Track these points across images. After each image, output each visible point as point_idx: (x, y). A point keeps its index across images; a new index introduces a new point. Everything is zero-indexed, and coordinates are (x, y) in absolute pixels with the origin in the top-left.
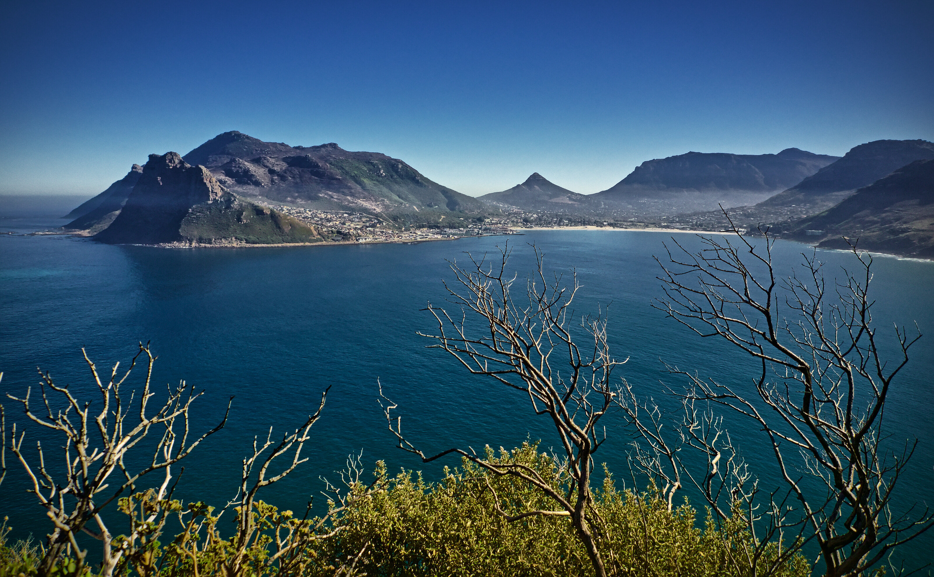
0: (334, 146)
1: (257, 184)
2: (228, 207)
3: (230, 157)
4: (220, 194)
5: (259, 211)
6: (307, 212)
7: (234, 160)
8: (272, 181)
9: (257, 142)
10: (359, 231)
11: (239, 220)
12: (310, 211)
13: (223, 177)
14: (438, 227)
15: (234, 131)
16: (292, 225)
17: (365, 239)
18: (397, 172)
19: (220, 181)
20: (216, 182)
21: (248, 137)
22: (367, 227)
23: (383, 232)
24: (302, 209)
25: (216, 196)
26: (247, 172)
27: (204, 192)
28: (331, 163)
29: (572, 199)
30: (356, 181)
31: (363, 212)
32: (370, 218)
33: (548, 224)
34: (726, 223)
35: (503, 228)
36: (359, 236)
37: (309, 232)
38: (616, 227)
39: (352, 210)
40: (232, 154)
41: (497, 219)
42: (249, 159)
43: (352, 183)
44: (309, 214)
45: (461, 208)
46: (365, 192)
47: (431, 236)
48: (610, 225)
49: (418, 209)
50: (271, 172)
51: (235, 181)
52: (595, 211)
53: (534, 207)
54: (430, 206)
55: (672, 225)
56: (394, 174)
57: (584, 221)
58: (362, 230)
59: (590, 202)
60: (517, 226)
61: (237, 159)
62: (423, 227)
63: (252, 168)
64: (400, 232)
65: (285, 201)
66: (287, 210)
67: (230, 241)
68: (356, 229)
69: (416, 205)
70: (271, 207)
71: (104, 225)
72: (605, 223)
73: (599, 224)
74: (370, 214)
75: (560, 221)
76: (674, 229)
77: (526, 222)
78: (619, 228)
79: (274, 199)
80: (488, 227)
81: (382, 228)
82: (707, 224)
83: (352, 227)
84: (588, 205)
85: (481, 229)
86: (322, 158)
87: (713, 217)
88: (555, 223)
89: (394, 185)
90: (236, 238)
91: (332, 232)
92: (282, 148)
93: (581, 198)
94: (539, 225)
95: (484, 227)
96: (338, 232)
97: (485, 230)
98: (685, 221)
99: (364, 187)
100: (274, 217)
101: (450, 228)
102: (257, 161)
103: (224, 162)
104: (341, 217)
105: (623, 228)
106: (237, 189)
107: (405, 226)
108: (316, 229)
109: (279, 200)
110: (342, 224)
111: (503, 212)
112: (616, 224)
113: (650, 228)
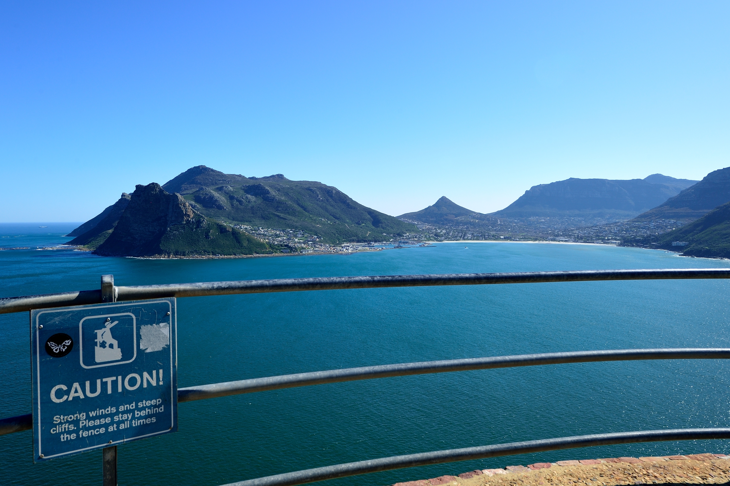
0: (280, 176)
1: (220, 207)
2: (198, 226)
3: (199, 185)
4: (192, 216)
5: (222, 230)
7: (202, 189)
8: (232, 205)
9: (220, 174)
10: (302, 245)
11: (207, 236)
12: (262, 229)
13: (193, 203)
14: (365, 241)
15: (202, 166)
16: (249, 240)
17: (308, 251)
18: (331, 196)
19: (191, 205)
20: (189, 206)
21: (212, 170)
22: (309, 241)
23: (321, 245)
24: (257, 227)
25: (189, 217)
26: (211, 198)
27: (180, 214)
28: (279, 190)
29: (474, 217)
30: (299, 205)
31: (305, 229)
32: (311, 234)
33: (455, 238)
34: (602, 236)
35: (419, 241)
36: (303, 248)
37: (262, 245)
38: (511, 240)
39: (296, 228)
40: (200, 183)
41: (413, 234)
42: (214, 188)
43: (296, 206)
44: (262, 231)
45: (384, 225)
46: (307, 213)
47: (360, 248)
48: (506, 239)
49: (349, 226)
50: (231, 198)
51: (204, 206)
52: (493, 227)
53: (443, 224)
54: (358, 224)
55: (557, 238)
56: (329, 198)
57: (484, 236)
58: (304, 244)
59: (488, 220)
60: (429, 239)
61: (204, 187)
62: (353, 241)
63: (216, 195)
64: (335, 245)
65: (243, 221)
66: (244, 228)
67: (200, 254)
68: (300, 243)
69: (347, 223)
70: (232, 226)
71: (101, 241)
72: (502, 237)
73: (496, 237)
74: (311, 230)
75: (464, 236)
76: (559, 241)
77: (437, 237)
78: (514, 240)
79: (234, 219)
80: (406, 241)
81: (320, 242)
82: (587, 237)
83: (297, 241)
84: (487, 222)
85: (400, 242)
86: (271, 187)
87: (592, 232)
88: (460, 237)
89: (329, 207)
90: (205, 251)
91: (281, 245)
92: (240, 179)
93: (481, 217)
94: (447, 238)
95: (403, 241)
96: (286, 246)
97: (404, 243)
98: (567, 235)
99: (305, 209)
100: (235, 234)
101: (375, 242)
102: (220, 189)
103: (194, 190)
104: (287, 233)
105: (516, 241)
106: (204, 212)
107: (339, 240)
108: (268, 243)
109: (238, 220)
110: (289, 239)
111: (418, 228)
112: (510, 238)
113: (539, 240)
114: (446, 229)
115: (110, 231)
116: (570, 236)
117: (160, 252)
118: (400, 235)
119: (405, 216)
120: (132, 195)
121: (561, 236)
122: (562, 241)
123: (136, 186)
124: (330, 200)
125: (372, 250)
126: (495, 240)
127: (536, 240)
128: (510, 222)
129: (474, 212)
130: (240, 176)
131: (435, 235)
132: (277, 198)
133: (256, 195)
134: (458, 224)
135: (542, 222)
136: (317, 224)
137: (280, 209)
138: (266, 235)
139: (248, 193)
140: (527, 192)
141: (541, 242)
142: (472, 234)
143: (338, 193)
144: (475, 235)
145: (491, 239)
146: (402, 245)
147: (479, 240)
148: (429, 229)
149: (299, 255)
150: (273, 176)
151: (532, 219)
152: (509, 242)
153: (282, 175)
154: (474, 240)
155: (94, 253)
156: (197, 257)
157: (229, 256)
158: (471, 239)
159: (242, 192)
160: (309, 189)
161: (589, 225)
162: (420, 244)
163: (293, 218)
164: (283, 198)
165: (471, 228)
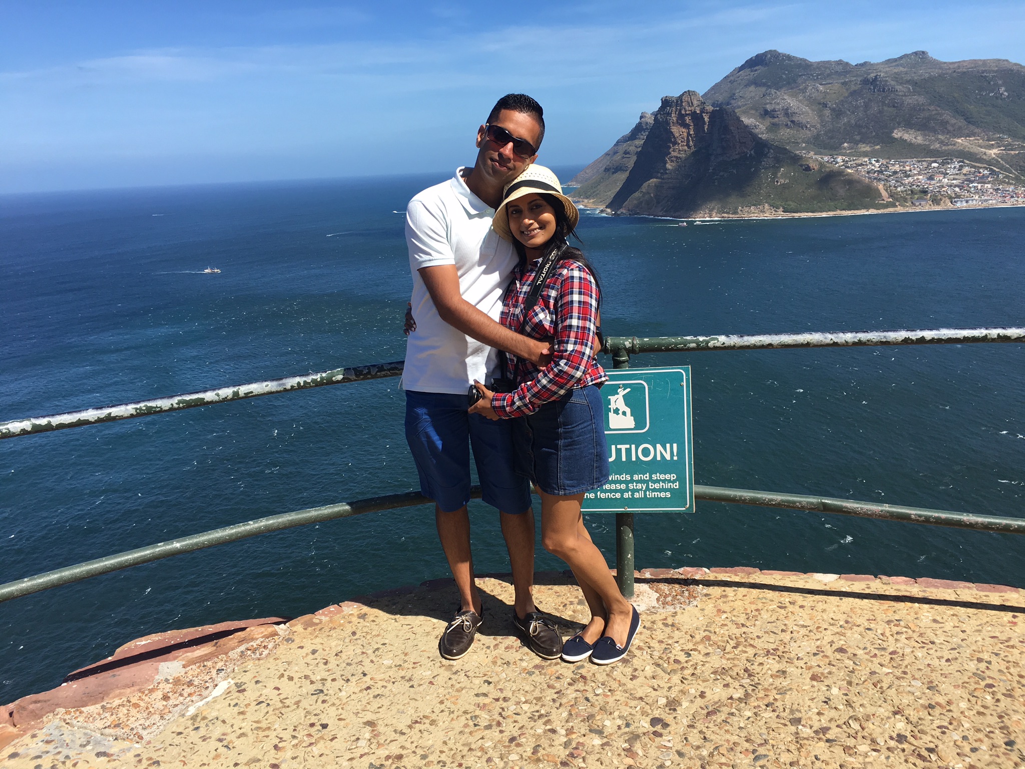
6: (874, 162)
8: (822, 120)
9: (802, 63)
10: (957, 189)
11: (775, 179)
12: (877, 161)
15: (770, 51)
16: (850, 183)
17: (967, 202)
22: (972, 182)
23: (998, 189)
24: (866, 159)
26: (786, 109)
28: (915, 85)
31: (964, 158)
37: (874, 193)
39: (946, 157)
40: (766, 84)
44: (876, 166)
50: (821, 106)
58: (961, 187)
61: (773, 91)
63: (794, 103)
65: (841, 148)
66: (843, 161)
67: (761, 210)
68: (951, 185)
70: (820, 158)
71: (611, 192)
79: (824, 147)
86: (901, 78)
90: (769, 206)
91: (913, 192)
92: (839, 68)
96: (921, 192)
100: (824, 173)
104: (927, 169)
108: (887, 189)
109: (831, 148)
110: (929, 179)
120: (656, 115)
130: (840, 63)
132: (909, 100)
138: (882, 173)
150: (905, 57)
153: (923, 53)
156: (757, 216)
157: (811, 214)
160: (980, 78)
164: (920, 100)
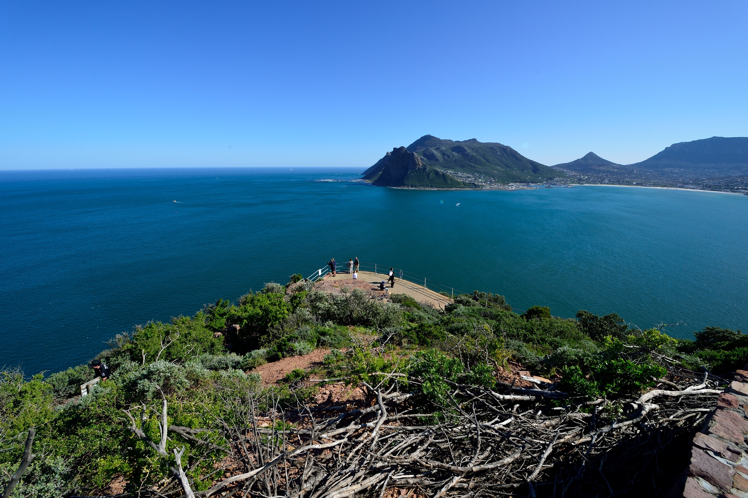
0: (474, 140)
1: (437, 160)
2: (424, 171)
4: (421, 165)
5: (437, 173)
7: (428, 149)
8: (444, 159)
9: (438, 140)
11: (428, 177)
13: (422, 157)
14: (525, 182)
15: (429, 135)
16: (452, 180)
17: (486, 187)
18: (506, 153)
19: (421, 159)
21: (434, 137)
24: (457, 172)
25: (419, 166)
26: (433, 154)
27: (415, 164)
28: (472, 149)
29: (614, 168)
30: (484, 158)
31: (486, 174)
32: (489, 177)
33: (594, 182)
34: (733, 186)
35: (564, 184)
36: (483, 186)
37: (459, 183)
38: (642, 186)
39: (481, 173)
40: (427, 146)
41: (561, 179)
42: (434, 148)
43: (482, 159)
44: (460, 174)
45: (540, 172)
46: (488, 164)
47: (521, 187)
48: (637, 184)
49: (516, 172)
50: (444, 154)
51: (428, 159)
52: (629, 175)
53: (587, 172)
54: (523, 171)
55: (686, 186)
56: (505, 154)
57: (619, 181)
58: (484, 183)
59: (626, 170)
60: (573, 182)
61: (429, 148)
62: (517, 182)
63: (435, 152)
64: (504, 184)
65: (449, 168)
66: (450, 172)
67: (424, 187)
68: (481, 182)
69: (515, 170)
70: (443, 171)
71: (376, 178)
72: (634, 183)
73: (630, 183)
74: (490, 175)
75: (602, 181)
76: (686, 188)
77: (580, 181)
78: (644, 186)
79: (444, 167)
80: (555, 183)
81: (495, 182)
82: (716, 186)
83: (480, 181)
84: (625, 171)
85: (551, 184)
86: (468, 147)
87: (722, 182)
88: (599, 182)
89: (504, 160)
90: (427, 185)
91: (470, 183)
92: (449, 142)
93: (621, 167)
94: (586, 183)
95: (553, 183)
96: (473, 184)
97: (553, 184)
98: (697, 183)
99: (488, 161)
100: (444, 176)
101: (533, 183)
102: (437, 149)
103: (423, 150)
104: (475, 176)
105: (647, 186)
106: (428, 162)
107: (507, 181)
108: (463, 182)
109: (446, 168)
110: (475, 180)
111: (566, 175)
112: (642, 184)
113: (668, 187)
114: (588, 175)
115: (381, 173)
116: (700, 184)
117: (404, 186)
118: (551, 179)
119: (558, 166)
120: (392, 153)
121: (691, 184)
122: (690, 188)
123: (394, 148)
124: (505, 155)
125: (529, 189)
126: (627, 185)
127: (665, 186)
128: (646, 172)
129: (615, 164)
130: (450, 140)
131: (579, 180)
132: (471, 154)
133: (458, 152)
134: (599, 172)
135: (675, 172)
136: (495, 170)
137: (472, 161)
138: (462, 177)
139: (453, 151)
140: (667, 148)
141: (669, 188)
142: (609, 180)
143: (511, 150)
144: (612, 180)
145: (624, 184)
146: (550, 186)
147: (614, 184)
148: (574, 175)
149: (480, 190)
150: (470, 140)
151: (666, 169)
152: (640, 187)
153: (475, 139)
154: (609, 184)
155: (373, 184)
156: (422, 188)
157: (439, 189)
158: (607, 184)
159: (450, 150)
160: (492, 148)
161: (722, 176)
162: (565, 186)
163: (479, 167)
164: (474, 154)
165: (610, 175)
